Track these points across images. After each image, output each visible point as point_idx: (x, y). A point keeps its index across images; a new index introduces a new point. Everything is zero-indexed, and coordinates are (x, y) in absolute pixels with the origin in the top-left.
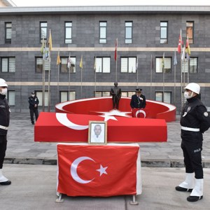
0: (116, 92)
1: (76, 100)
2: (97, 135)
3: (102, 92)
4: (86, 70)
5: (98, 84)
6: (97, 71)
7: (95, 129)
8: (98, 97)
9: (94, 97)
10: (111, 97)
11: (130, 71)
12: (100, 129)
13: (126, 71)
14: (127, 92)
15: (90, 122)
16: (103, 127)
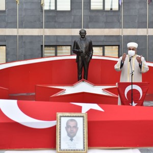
0: (83, 47)
1: (7, 62)
2: (71, 136)
3: (56, 46)
4: (24, 6)
5: (48, 32)
6: (46, 7)
7: (68, 127)
8: (49, 57)
9: (42, 57)
10: (75, 57)
11: (108, 7)
12: (76, 127)
13: (101, 7)
14: (103, 46)
15: (59, 114)
16: (81, 123)
